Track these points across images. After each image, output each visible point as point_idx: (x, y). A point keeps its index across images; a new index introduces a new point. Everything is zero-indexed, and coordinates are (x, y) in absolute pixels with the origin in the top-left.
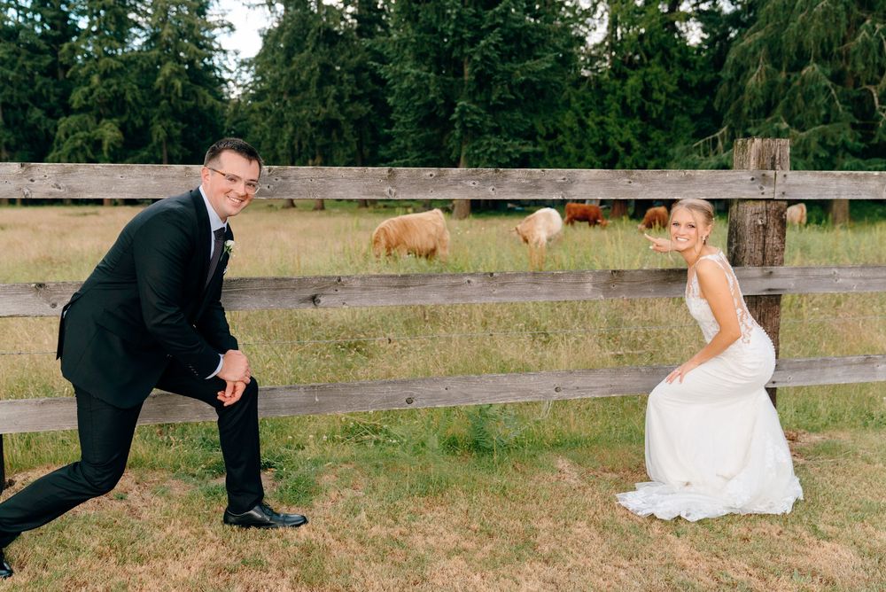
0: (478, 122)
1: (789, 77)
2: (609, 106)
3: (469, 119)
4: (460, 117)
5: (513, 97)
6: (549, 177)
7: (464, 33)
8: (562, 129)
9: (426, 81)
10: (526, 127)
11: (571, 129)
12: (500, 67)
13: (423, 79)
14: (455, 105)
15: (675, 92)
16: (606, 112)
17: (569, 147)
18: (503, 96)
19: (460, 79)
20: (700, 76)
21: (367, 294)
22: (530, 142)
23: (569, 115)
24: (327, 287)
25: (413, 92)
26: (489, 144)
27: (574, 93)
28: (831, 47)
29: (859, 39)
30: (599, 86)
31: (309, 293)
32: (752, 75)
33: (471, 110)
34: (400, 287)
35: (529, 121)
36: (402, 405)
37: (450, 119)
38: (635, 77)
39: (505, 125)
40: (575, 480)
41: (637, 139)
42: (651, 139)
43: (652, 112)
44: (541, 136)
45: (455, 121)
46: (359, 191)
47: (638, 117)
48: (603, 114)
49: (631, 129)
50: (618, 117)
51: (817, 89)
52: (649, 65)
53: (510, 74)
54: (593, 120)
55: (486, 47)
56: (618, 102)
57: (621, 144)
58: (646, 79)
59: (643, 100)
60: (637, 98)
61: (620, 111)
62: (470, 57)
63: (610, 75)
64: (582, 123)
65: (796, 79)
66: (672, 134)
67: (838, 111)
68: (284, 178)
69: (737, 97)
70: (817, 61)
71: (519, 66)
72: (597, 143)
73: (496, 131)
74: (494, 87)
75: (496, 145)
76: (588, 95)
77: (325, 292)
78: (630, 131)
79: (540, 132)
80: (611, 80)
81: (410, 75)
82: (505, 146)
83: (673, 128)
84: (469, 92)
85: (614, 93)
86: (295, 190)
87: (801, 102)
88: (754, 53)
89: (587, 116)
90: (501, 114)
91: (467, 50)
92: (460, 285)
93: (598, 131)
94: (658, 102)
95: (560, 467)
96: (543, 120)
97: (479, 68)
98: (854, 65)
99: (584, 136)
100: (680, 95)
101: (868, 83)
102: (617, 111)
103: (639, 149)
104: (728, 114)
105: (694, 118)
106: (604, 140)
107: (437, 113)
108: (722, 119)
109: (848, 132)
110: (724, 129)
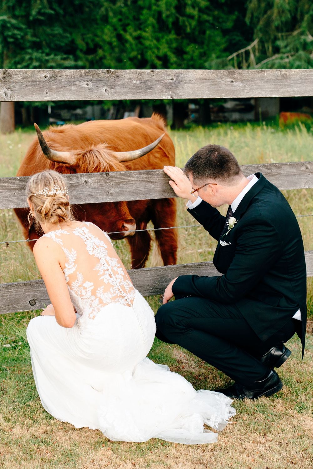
0: (19, 37)
2: (146, 21)
3: (10, 33)
5: (52, 12)
6: (157, 77)
8: (101, 43)
10: (66, 41)
11: (110, 44)
15: (207, 8)
16: (142, 27)
17: (109, 61)
18: (43, 11)
22: (71, 56)
23: (108, 29)
26: (31, 59)
27: (112, 9)
35: (68, 35)
36: (26, 307)
39: (45, 40)
40: (194, 368)
41: (174, 53)
42: (186, 53)
43: (186, 26)
44: (81, 51)
47: (173, 32)
48: (140, 29)
49: (167, 43)
50: (154, 32)
54: (131, 35)
56: (153, 16)
57: (159, 58)
59: (178, 15)
60: (171, 14)
61: (157, 26)
64: (120, 38)
66: (205, 47)
69: (265, 12)
72: (135, 58)
73: (37, 46)
74: (33, 2)
75: (38, 60)
76: (124, 10)
78: (166, 46)
79: (80, 47)
82: (47, 61)
83: (206, 42)
84: (9, 7)
85: (149, 8)
89: (125, 30)
90: (41, 30)
92: (78, 186)
93: (136, 45)
94: (191, 17)
95: (178, 357)
96: (83, 35)
99: (123, 51)
102: (153, 27)
103: (176, 63)
104: (258, 27)
105: (225, 32)
106: (142, 54)
108: (252, 34)
110: (255, 43)
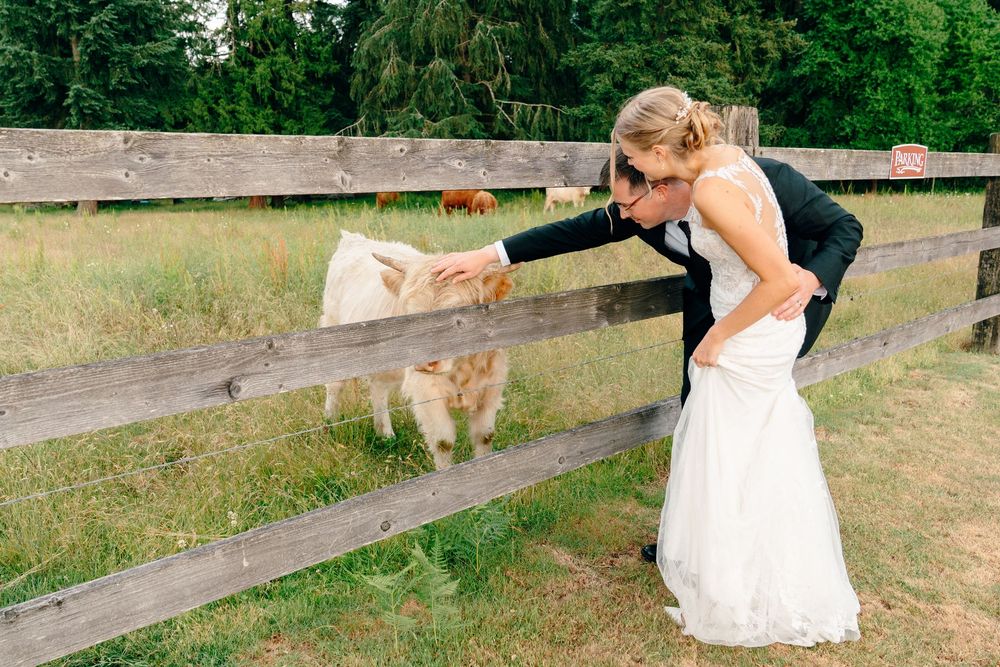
0: (98, 108)
1: (418, 70)
2: (239, 94)
3: (86, 104)
4: (76, 103)
5: (135, 82)
7: (69, 7)
8: (191, 117)
9: (28, 61)
10: (152, 114)
11: (201, 118)
12: (117, 48)
13: (23, 58)
14: (68, 89)
15: (304, 83)
16: (235, 100)
18: (124, 80)
19: (69, 59)
20: (326, 67)
21: (316, 363)
23: (197, 102)
24: (250, 362)
25: (12, 72)
27: (200, 80)
28: (453, 44)
29: (476, 38)
30: (226, 73)
31: (219, 377)
32: (385, 67)
33: (88, 95)
34: (365, 344)
35: (154, 107)
36: (375, 536)
37: (65, 104)
38: (262, 65)
39: (128, 112)
41: (271, 129)
43: (283, 101)
44: (169, 124)
45: (69, 106)
46: (294, 180)
47: (269, 106)
48: (234, 103)
49: (265, 118)
50: (249, 106)
51: (446, 82)
52: (275, 54)
53: (129, 56)
54: (224, 109)
55: (99, 24)
56: (247, 90)
58: (273, 68)
59: (273, 89)
60: (267, 88)
61: (251, 99)
62: (79, 35)
63: (236, 62)
64: (211, 111)
65: (425, 72)
67: (463, 103)
68: (156, 156)
69: (369, 89)
70: (440, 56)
71: (139, 47)
73: (119, 118)
74: (111, 70)
76: (215, 82)
77: (248, 370)
78: (263, 121)
79: (168, 120)
80: (239, 67)
81: (6, 53)
83: (304, 118)
84: (83, 75)
85: (243, 81)
86: (179, 181)
87: (431, 94)
88: (386, 45)
89: (218, 105)
90: (122, 101)
91: (75, 27)
92: (449, 330)
93: (231, 119)
94: (289, 92)
96: (170, 108)
97: (92, 48)
98: (474, 61)
99: (215, 125)
100: (307, 85)
101: (484, 78)
102: (248, 100)
104: (364, 104)
105: (324, 108)
106: (238, 129)
107: (46, 97)
108: (359, 110)
109: (473, 123)
110: (362, 119)
